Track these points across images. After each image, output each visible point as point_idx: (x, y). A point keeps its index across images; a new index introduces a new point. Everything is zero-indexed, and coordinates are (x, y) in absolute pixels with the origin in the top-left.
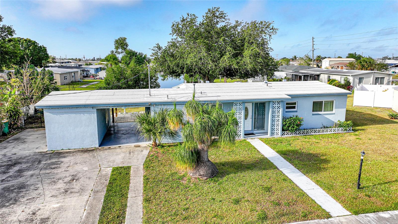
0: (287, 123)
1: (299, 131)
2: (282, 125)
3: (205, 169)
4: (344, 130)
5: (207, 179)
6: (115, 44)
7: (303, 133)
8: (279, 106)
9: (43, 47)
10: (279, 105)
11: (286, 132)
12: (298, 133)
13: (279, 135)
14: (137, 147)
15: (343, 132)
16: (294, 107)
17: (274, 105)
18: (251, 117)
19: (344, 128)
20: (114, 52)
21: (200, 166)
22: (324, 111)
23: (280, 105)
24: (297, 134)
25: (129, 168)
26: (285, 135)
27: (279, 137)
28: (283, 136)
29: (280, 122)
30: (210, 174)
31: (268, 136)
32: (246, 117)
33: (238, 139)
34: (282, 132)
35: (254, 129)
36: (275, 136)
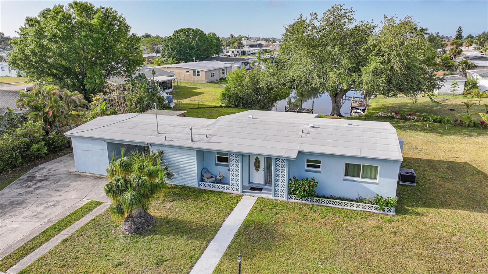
2: (287, 187)
3: (131, 224)
5: (128, 234)
8: (284, 165)
11: (293, 196)
13: (285, 198)
15: (378, 211)
16: (318, 167)
17: (278, 163)
18: (263, 170)
22: (362, 178)
24: (308, 201)
25: (100, 204)
26: (292, 199)
27: (283, 200)
28: (289, 200)
29: (286, 183)
30: (133, 230)
31: (270, 196)
32: (257, 168)
33: (235, 193)
34: (289, 195)
35: (266, 184)
36: (280, 198)
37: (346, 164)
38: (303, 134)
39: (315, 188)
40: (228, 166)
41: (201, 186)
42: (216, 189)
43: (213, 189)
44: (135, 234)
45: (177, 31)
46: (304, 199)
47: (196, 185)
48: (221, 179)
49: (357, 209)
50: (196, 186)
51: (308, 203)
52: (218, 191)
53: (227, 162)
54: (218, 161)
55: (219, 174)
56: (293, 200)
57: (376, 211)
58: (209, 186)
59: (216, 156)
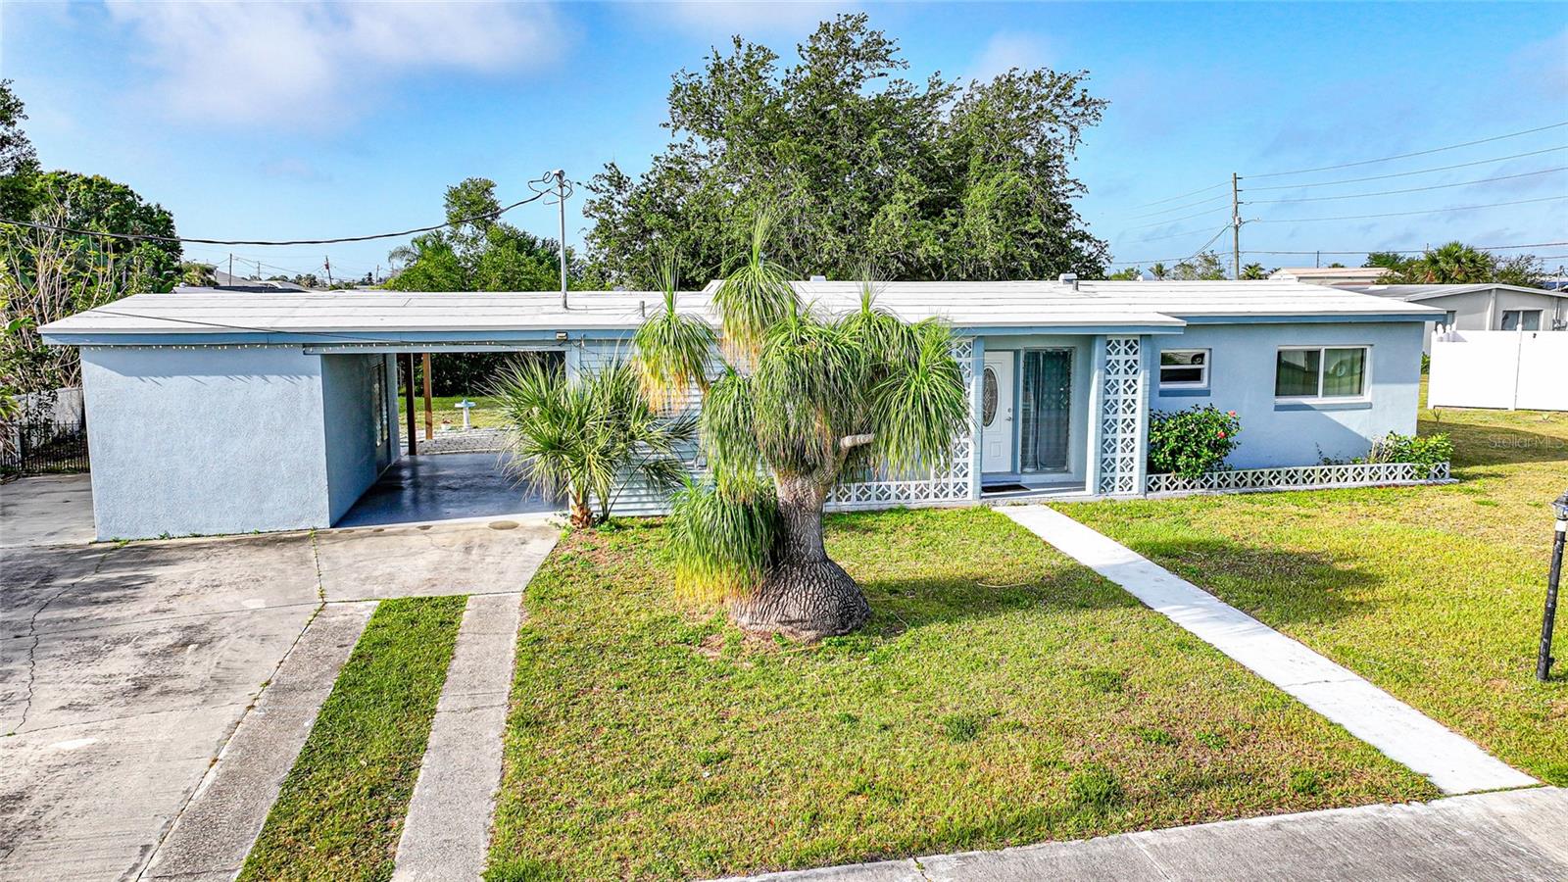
0: (1168, 438)
1: (1220, 476)
2: (1146, 444)
3: (810, 592)
4: (1415, 471)
5: (818, 639)
6: (447, 206)
7: (1237, 485)
8: (1135, 361)
9: (160, 211)
10: (1131, 357)
11: (1163, 476)
12: (1215, 481)
13: (1135, 490)
14: (502, 528)
15: (1411, 481)
16: (1195, 376)
17: (1113, 357)
18: (1011, 415)
19: (1418, 465)
20: (445, 237)
21: (785, 582)
22: (1325, 394)
23: (1136, 357)
24: (1211, 486)
25: (457, 602)
26: (1159, 489)
27: (1132, 497)
28: (1149, 495)
29: (1139, 432)
30: (832, 616)
32: (989, 412)
33: (953, 505)
34: (1149, 476)
35: (1022, 469)
36: (1118, 495)
37: (1278, 354)
44: (847, 634)
46: (1199, 482)
49: (1359, 483)
51: (1211, 493)
56: (1164, 494)
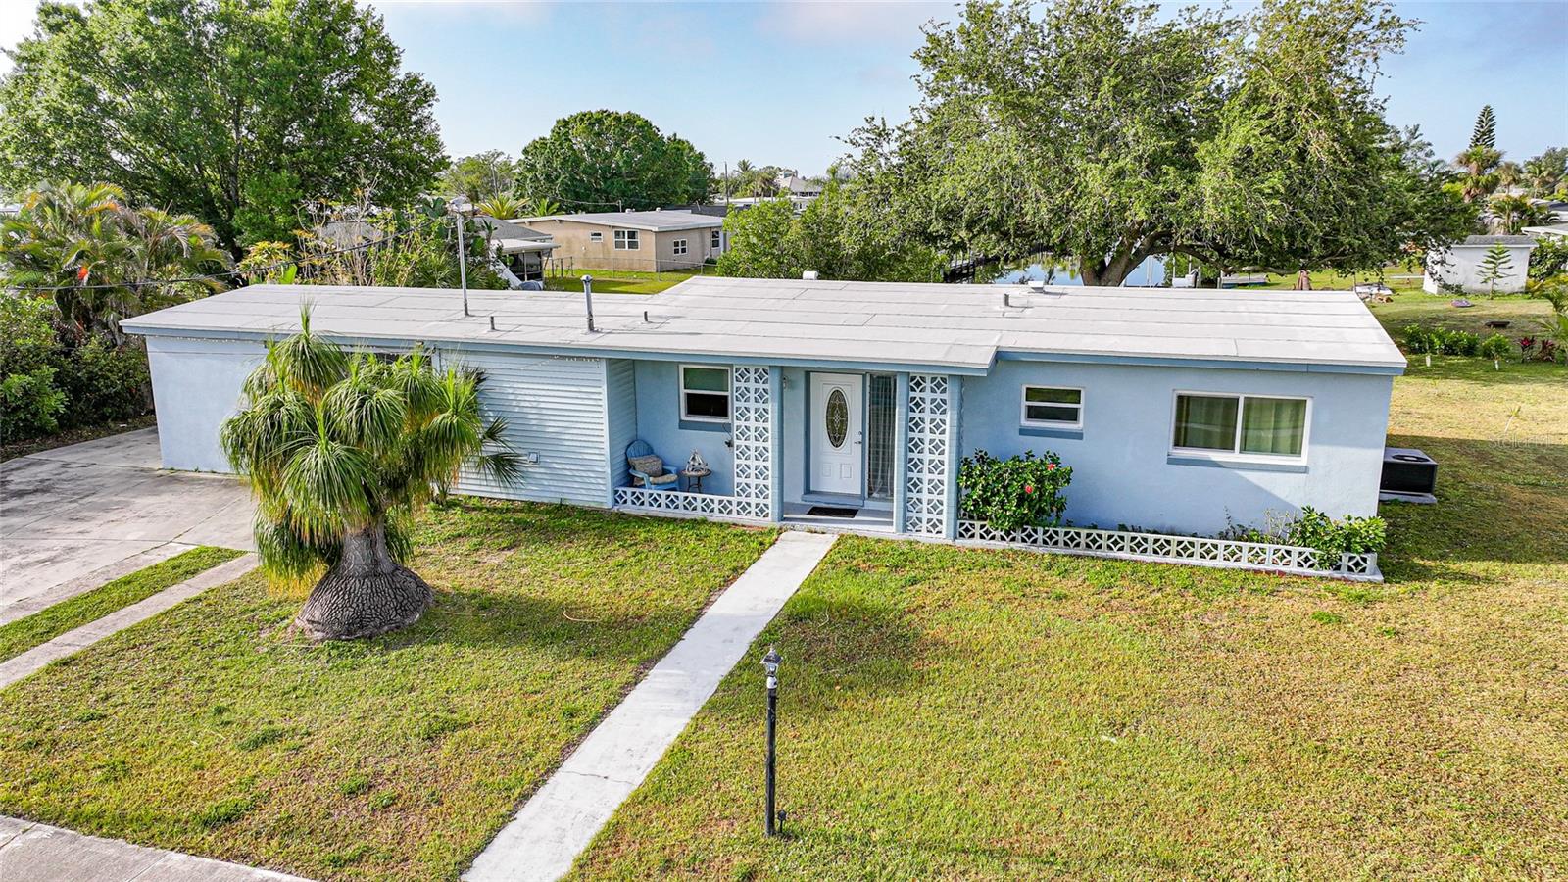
1: (1044, 532)
2: (954, 488)
3: (333, 601)
4: (1318, 560)
5: (323, 641)
8: (943, 400)
10: (938, 396)
11: (977, 524)
13: (945, 534)
15: (1311, 571)
16: (1072, 415)
17: (918, 395)
18: (860, 438)
19: (1319, 553)
22: (1243, 449)
23: (945, 396)
24: (1035, 541)
26: (972, 536)
27: (939, 542)
28: (960, 542)
29: (947, 477)
30: (340, 623)
31: (890, 532)
32: (837, 436)
33: (753, 523)
34: (959, 522)
35: (870, 494)
36: (924, 537)
37: (1180, 398)
38: (1009, 308)
39: (1064, 490)
40: (727, 428)
41: (625, 502)
42: (680, 513)
43: (671, 513)
44: (348, 640)
45: (564, 120)
46: (1019, 535)
47: (603, 500)
48: (699, 478)
49: (1231, 564)
50: (606, 501)
51: (1033, 548)
52: (688, 517)
53: (724, 413)
54: (691, 411)
55: (693, 458)
56: (977, 542)
57: (1306, 570)
58: (655, 500)
59: (683, 391)
